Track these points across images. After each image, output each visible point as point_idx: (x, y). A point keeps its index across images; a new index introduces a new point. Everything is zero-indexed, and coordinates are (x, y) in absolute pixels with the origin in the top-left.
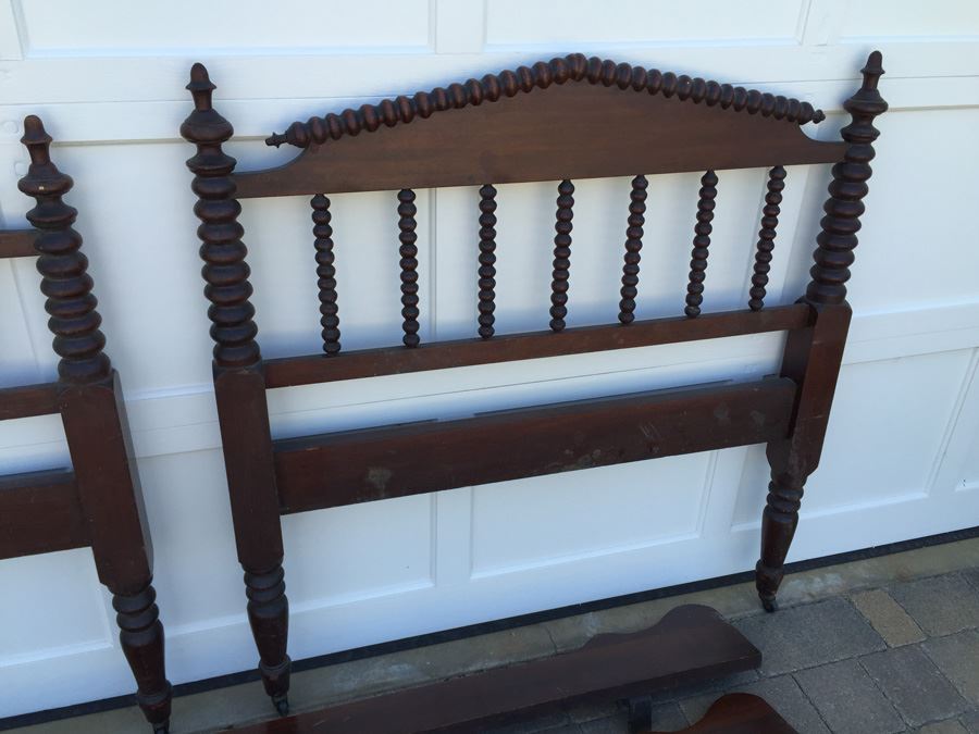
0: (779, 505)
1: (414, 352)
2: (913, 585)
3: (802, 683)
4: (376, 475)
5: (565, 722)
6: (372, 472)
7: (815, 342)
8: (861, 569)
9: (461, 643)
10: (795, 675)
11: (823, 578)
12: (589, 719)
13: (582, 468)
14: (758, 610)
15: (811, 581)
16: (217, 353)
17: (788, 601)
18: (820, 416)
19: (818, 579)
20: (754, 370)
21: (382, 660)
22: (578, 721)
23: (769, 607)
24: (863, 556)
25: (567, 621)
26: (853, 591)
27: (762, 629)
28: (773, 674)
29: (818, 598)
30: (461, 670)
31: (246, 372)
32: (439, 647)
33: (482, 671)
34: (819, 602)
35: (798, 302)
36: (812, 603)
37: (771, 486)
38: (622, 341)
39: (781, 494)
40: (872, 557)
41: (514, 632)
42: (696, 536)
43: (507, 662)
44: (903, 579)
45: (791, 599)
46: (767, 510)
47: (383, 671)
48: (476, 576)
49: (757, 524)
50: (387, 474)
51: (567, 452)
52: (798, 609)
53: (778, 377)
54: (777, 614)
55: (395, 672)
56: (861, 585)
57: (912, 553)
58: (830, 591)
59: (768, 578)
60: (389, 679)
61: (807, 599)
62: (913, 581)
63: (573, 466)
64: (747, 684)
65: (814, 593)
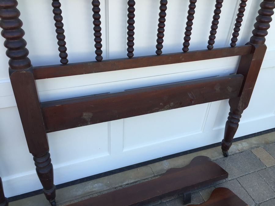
0: (232, 121)
1: (100, 63)
2: (271, 145)
3: (240, 182)
4: (86, 115)
5: (160, 202)
6: (84, 114)
7: (253, 60)
8: (253, 140)
9: (120, 174)
10: (237, 179)
11: (241, 144)
12: (168, 200)
13: (166, 110)
14: (222, 156)
15: (238, 145)
16: (10, 63)
17: (231, 153)
18: (251, 88)
19: (240, 145)
20: (227, 71)
21: (91, 182)
22: (165, 201)
23: (226, 155)
24: (253, 136)
25: (157, 164)
26: (252, 148)
27: (224, 163)
28: (230, 179)
29: (241, 151)
30: (120, 184)
31: (25, 72)
32: (112, 176)
33: (128, 184)
34: (241, 152)
35: (247, 44)
36: (239, 153)
37: (230, 114)
38: (183, 59)
39: (234, 117)
40: (256, 136)
41: (139, 169)
42: (201, 132)
43: (137, 180)
44: (267, 143)
45: (232, 152)
46: (227, 122)
47: (91, 186)
48: (125, 150)
49: (223, 126)
50: (91, 115)
51: (161, 104)
52: (235, 155)
53: (236, 74)
54: (229, 157)
55: (96, 187)
56: (254, 146)
57: (268, 134)
58: (245, 148)
59: (226, 146)
60: (94, 190)
61: (237, 152)
62: (270, 144)
63: (163, 109)
64: (222, 183)
65: (239, 149)
